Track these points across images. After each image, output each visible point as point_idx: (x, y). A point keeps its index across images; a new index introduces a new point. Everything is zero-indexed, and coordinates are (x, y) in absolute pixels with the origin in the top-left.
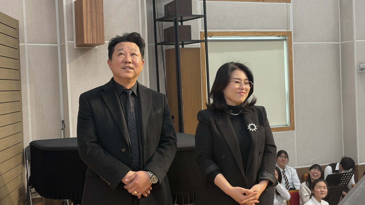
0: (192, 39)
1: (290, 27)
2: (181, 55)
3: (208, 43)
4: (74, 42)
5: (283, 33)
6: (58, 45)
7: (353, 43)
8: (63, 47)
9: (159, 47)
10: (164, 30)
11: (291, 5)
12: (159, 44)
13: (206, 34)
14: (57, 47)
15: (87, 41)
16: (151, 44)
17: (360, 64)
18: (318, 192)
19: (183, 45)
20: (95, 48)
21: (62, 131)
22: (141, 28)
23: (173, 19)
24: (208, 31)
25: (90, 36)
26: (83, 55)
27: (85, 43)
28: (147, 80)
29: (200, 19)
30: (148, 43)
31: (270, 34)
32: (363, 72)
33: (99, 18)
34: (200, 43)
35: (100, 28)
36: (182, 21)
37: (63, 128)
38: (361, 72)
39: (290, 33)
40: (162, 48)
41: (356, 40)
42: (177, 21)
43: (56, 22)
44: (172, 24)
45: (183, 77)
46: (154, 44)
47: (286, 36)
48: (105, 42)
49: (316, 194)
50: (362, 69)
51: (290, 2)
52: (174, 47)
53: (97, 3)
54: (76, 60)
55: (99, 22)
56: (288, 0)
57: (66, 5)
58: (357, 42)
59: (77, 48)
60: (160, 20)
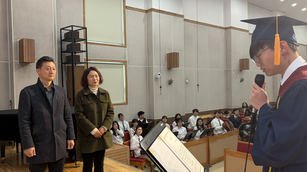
0: (80, 62)
1: (126, 59)
2: (75, 69)
3: (88, 64)
4: (18, 61)
5: (123, 62)
6: (9, 62)
7: (153, 67)
8: (11, 63)
9: (63, 65)
10: (66, 57)
11: (126, 49)
12: (63, 63)
13: (87, 60)
15: (26, 61)
16: (59, 63)
17: (155, 76)
18: (138, 132)
19: (75, 64)
20: (29, 64)
21: (10, 106)
22: (54, 56)
23: (71, 52)
24: (88, 58)
25: (27, 58)
26: (23, 68)
27: (24, 61)
29: (84, 52)
30: (58, 62)
31: (117, 61)
33: (32, 50)
34: (84, 64)
35: (32, 55)
36: (75, 53)
37: (11, 104)
39: (126, 61)
40: (65, 65)
41: (154, 65)
42: (73, 53)
43: (8, 50)
44: (70, 54)
45: (75, 80)
46: (61, 63)
47: (124, 63)
48: (35, 61)
49: (137, 133)
50: (156, 78)
51: (126, 47)
52: (71, 65)
53: (31, 42)
54: (19, 70)
55: (32, 51)
56: (125, 47)
57: (14, 42)
58: (154, 67)
59: (19, 64)
60: (64, 52)
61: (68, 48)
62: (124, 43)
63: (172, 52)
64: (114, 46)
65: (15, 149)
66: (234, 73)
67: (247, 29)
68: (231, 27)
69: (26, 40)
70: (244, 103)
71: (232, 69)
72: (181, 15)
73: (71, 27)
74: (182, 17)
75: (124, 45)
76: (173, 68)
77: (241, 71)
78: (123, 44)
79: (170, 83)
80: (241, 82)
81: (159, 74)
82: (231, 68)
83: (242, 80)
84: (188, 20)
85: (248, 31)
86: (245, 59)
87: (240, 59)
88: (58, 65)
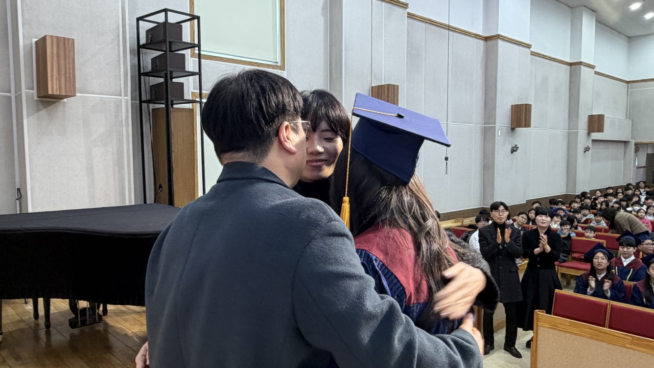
0: (185, 98)
2: (171, 115)
4: (35, 92)
6: (13, 95)
8: (19, 98)
9: (144, 105)
10: (151, 86)
11: (285, 73)
12: (144, 102)
13: (201, 95)
14: (10, 97)
15: (53, 91)
16: (134, 102)
19: (172, 105)
20: (63, 101)
21: (18, 202)
22: (122, 82)
23: (163, 74)
25: (56, 85)
26: (46, 109)
27: (50, 93)
29: (192, 77)
30: (132, 100)
33: (69, 64)
34: (191, 104)
35: (69, 77)
36: (171, 78)
37: (19, 197)
40: (148, 106)
42: (168, 77)
43: (9, 65)
44: (162, 80)
45: (174, 141)
46: (138, 102)
48: (77, 94)
51: (284, 69)
52: (163, 106)
53: (66, 45)
54: (36, 115)
55: (69, 69)
56: (282, 67)
57: (24, 45)
59: (37, 99)
60: (147, 74)
61: (156, 66)
62: (279, 60)
63: (383, 84)
65: (30, 307)
66: (499, 135)
67: (528, 42)
68: (498, 37)
69: (52, 41)
71: (498, 125)
72: (403, 3)
73: (164, 13)
74: (405, 6)
75: (279, 64)
77: (513, 129)
78: (277, 63)
80: (512, 152)
82: (495, 124)
83: (514, 150)
84: (414, 15)
85: (529, 46)
86: (523, 104)
87: (512, 105)
88: (132, 104)
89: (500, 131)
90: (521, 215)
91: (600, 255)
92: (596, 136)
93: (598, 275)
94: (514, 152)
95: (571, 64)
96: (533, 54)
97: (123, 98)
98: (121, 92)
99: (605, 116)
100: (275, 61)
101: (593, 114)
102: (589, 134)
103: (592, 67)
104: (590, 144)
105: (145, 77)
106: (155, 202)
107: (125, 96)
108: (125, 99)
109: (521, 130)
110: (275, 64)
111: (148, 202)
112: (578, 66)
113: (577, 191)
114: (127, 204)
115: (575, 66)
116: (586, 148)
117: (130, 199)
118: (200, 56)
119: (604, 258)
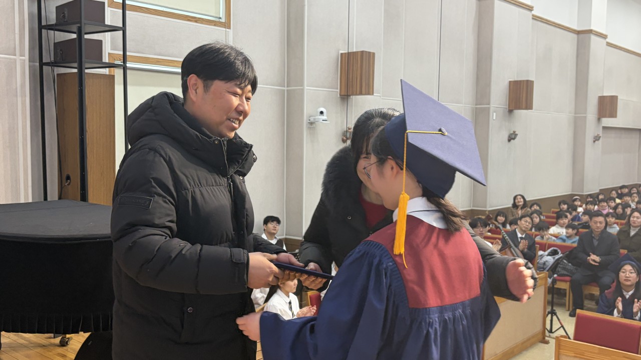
0: (103, 61)
2: (86, 83)
7: (303, 90)
9: (46, 69)
10: (57, 43)
11: (230, 31)
12: (47, 64)
13: (125, 58)
17: (310, 117)
22: (17, 36)
28: (26, 117)
30: (29, 61)
32: (313, 126)
34: (107, 69)
38: (310, 126)
40: (52, 70)
41: (307, 87)
42: (83, 32)
46: (38, 64)
50: (311, 123)
51: (229, 28)
52: (75, 71)
56: (227, 25)
58: (307, 89)
60: (50, 27)
61: (64, 16)
62: (222, 14)
63: (354, 51)
64: (196, 22)
66: (494, 118)
67: (529, 3)
70: (519, 197)
71: (492, 106)
75: (223, 20)
76: (354, 96)
77: (511, 111)
78: (220, 18)
79: (345, 138)
80: (509, 141)
81: (322, 113)
82: (489, 104)
83: (512, 137)
85: (530, 8)
86: (523, 81)
87: (510, 82)
88: (30, 67)
89: (495, 114)
90: (523, 219)
91: (628, 267)
92: (607, 122)
93: (625, 293)
94: (512, 141)
95: (578, 33)
96: (536, 18)
97: (18, 58)
98: (15, 48)
99: (619, 97)
100: (218, 16)
101: (605, 94)
102: (599, 119)
103: (604, 36)
104: (600, 132)
105: (49, 31)
106: (60, 198)
107: (21, 56)
108: (21, 60)
109: (521, 113)
110: (217, 20)
111: (49, 199)
112: (588, 35)
113: (585, 189)
114: (22, 201)
115: (583, 35)
116: (596, 137)
117: (26, 194)
118: (124, 6)
119: (633, 271)
